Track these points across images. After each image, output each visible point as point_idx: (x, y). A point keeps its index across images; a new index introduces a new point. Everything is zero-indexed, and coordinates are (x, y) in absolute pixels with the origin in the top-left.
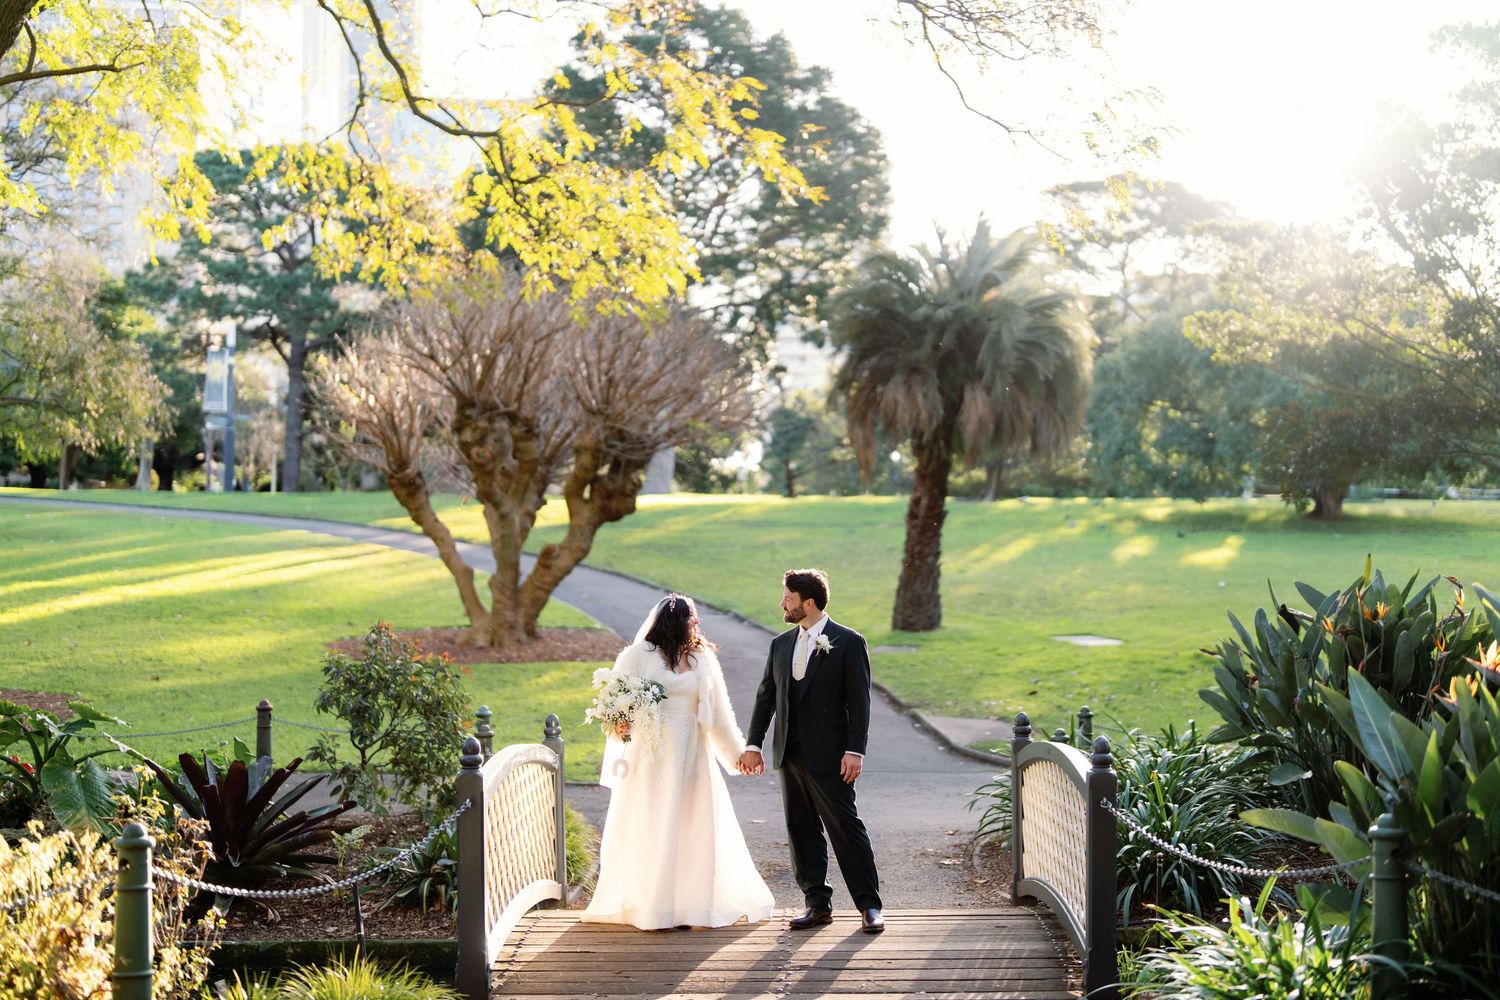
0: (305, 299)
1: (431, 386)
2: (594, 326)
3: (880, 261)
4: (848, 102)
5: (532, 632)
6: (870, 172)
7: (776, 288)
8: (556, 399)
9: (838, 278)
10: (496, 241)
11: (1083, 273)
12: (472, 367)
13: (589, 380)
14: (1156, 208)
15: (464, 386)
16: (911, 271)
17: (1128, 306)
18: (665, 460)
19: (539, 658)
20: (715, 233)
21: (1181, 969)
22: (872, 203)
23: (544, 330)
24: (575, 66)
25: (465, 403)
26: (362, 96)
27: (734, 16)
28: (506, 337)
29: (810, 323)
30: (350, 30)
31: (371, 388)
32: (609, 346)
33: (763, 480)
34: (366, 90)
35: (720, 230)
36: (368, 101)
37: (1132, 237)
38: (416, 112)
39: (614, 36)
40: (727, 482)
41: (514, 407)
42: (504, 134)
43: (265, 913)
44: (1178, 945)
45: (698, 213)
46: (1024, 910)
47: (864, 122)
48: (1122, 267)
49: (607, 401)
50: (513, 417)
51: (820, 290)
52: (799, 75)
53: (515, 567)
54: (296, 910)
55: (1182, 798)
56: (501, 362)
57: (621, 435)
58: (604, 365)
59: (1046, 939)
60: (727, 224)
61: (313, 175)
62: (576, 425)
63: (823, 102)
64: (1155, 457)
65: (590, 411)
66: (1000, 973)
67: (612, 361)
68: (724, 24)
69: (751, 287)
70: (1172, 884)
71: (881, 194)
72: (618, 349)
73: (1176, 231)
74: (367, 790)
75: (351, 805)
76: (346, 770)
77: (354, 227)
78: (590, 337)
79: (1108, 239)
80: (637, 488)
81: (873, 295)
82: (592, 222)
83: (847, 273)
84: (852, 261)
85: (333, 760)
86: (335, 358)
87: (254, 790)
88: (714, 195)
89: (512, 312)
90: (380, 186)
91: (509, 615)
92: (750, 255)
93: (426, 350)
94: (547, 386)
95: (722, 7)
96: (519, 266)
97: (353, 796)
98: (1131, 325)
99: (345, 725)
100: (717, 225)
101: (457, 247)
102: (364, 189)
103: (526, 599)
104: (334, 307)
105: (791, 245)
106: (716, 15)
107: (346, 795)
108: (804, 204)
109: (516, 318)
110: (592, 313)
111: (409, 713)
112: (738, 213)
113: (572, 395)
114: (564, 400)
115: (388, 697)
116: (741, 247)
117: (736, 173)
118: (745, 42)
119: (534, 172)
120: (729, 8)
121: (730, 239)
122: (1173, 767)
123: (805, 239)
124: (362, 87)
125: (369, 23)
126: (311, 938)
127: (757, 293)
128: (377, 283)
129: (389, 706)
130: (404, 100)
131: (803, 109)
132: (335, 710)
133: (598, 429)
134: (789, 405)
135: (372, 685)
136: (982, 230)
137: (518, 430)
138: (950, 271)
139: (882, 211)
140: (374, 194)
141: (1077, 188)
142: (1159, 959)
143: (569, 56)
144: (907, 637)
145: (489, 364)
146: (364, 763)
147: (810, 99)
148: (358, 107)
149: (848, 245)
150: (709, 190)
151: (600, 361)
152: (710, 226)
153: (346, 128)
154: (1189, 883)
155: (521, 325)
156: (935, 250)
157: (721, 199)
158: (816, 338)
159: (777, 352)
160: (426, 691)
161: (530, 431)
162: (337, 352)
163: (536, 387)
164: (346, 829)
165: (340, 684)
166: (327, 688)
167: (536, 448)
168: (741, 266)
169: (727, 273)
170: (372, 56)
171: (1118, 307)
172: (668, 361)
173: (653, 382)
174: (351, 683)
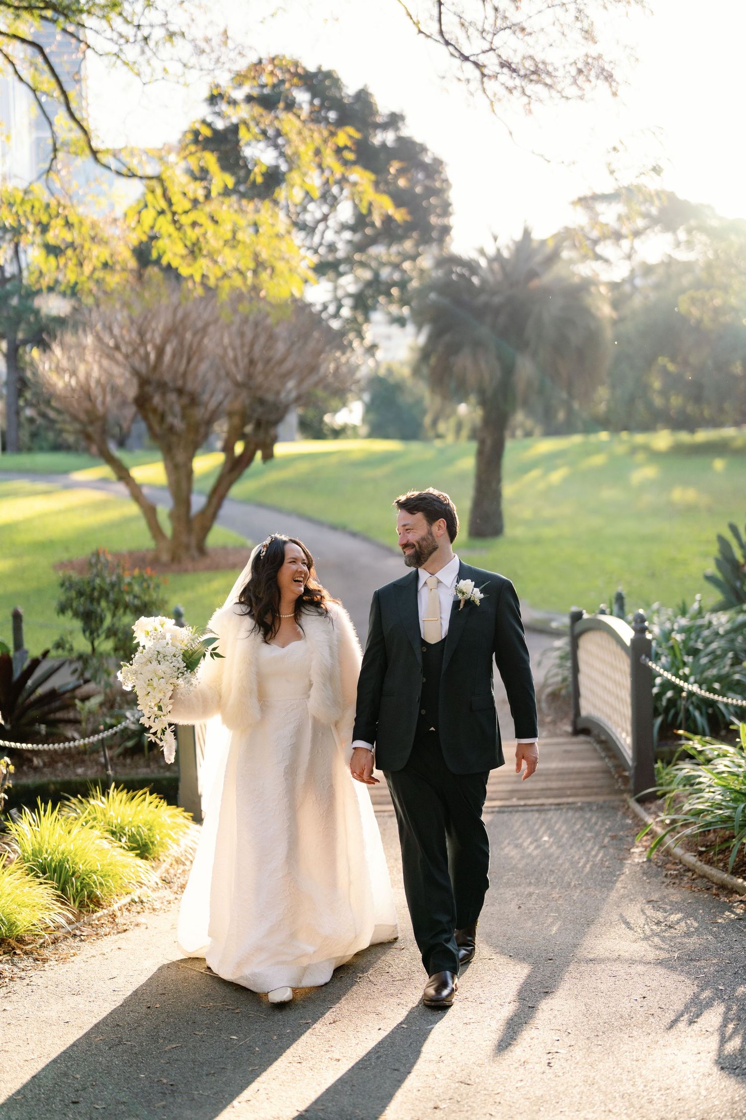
0: (15, 308)
1: (116, 370)
2: (237, 319)
3: (449, 261)
4: (418, 139)
5: (202, 550)
6: (438, 192)
7: (369, 284)
8: (211, 375)
9: (415, 274)
10: (160, 257)
11: (599, 263)
12: (147, 354)
13: (235, 360)
14: (654, 211)
15: (143, 369)
16: (472, 267)
17: (635, 288)
18: (292, 419)
19: (209, 568)
20: (321, 244)
21: (705, 775)
22: (439, 216)
23: (200, 324)
24: (209, 119)
25: (144, 382)
26: (55, 150)
27: (329, 75)
28: (172, 331)
29: (394, 309)
30: (43, 99)
31: (73, 373)
32: (249, 335)
33: (364, 430)
34: (58, 146)
35: (325, 242)
36: (60, 155)
37: (637, 234)
38: (96, 160)
39: (239, 95)
40: (337, 433)
41: (180, 383)
42: (164, 177)
43: (31, 761)
44: (701, 759)
45: (308, 229)
46: (582, 738)
47: (429, 154)
48: (629, 257)
49: (250, 376)
50: (180, 392)
51: (402, 285)
52: (379, 120)
53: (187, 504)
54: (53, 758)
55: (695, 652)
56: (169, 350)
57: (261, 402)
58: (246, 350)
59: (602, 759)
60: (330, 236)
61: (21, 213)
62: (226, 395)
63: (400, 140)
64: (658, 401)
65: (237, 385)
66: (571, 783)
67: (252, 345)
68: (323, 81)
69: (349, 283)
70: (688, 715)
71: (445, 209)
72: (256, 337)
73: (670, 227)
74: (97, 671)
75: (87, 681)
76: (81, 657)
77: (53, 250)
78: (234, 329)
79: (618, 236)
80: (275, 440)
81: (445, 288)
82: (233, 242)
83: (422, 271)
84: (426, 262)
85: (71, 649)
86: (44, 351)
87: (17, 674)
88: (318, 215)
89: (175, 312)
90: (72, 219)
91: (184, 538)
92: (348, 260)
93: (111, 343)
94: (204, 367)
95: (319, 68)
96: (178, 277)
97: (87, 675)
98: (637, 302)
99: (78, 624)
100: (322, 238)
101: (133, 263)
102: (60, 222)
103: (196, 526)
104: (37, 312)
105: (378, 250)
106: (315, 75)
107: (82, 674)
108: (388, 220)
109: (180, 315)
110: (235, 311)
111: (125, 612)
112: (337, 227)
113: (222, 373)
114: (217, 375)
115: (108, 601)
116: (341, 254)
117: (335, 198)
118: (338, 95)
119: (187, 205)
120: (325, 69)
121: (332, 248)
122: (685, 630)
123: (389, 245)
124: (55, 144)
125: (57, 93)
126: (66, 778)
127: (352, 289)
128: (73, 292)
129: (109, 609)
130: (88, 151)
131: (384, 145)
132: (69, 613)
133: (244, 398)
134: (382, 372)
135: (96, 594)
136: (527, 233)
137: (185, 400)
138: (503, 267)
139: (445, 221)
140: (68, 225)
141: (596, 198)
142: (686, 768)
143: (204, 111)
144: (479, 543)
145: (160, 352)
146: (94, 649)
147: (388, 137)
148: (53, 160)
149: (421, 249)
150: (315, 211)
151: (243, 345)
152: (317, 239)
153: (44, 177)
154: (701, 713)
155: (182, 321)
156: (491, 251)
157: (325, 218)
158: (400, 321)
159: (371, 333)
160: (135, 597)
161: (194, 401)
162: (45, 346)
163: (196, 367)
164: (85, 699)
165: (73, 594)
166: (63, 598)
167: (199, 414)
168: (342, 268)
169: (331, 274)
170: (61, 119)
171: (627, 288)
172: (293, 344)
173: (282, 361)
174: (80, 594)
